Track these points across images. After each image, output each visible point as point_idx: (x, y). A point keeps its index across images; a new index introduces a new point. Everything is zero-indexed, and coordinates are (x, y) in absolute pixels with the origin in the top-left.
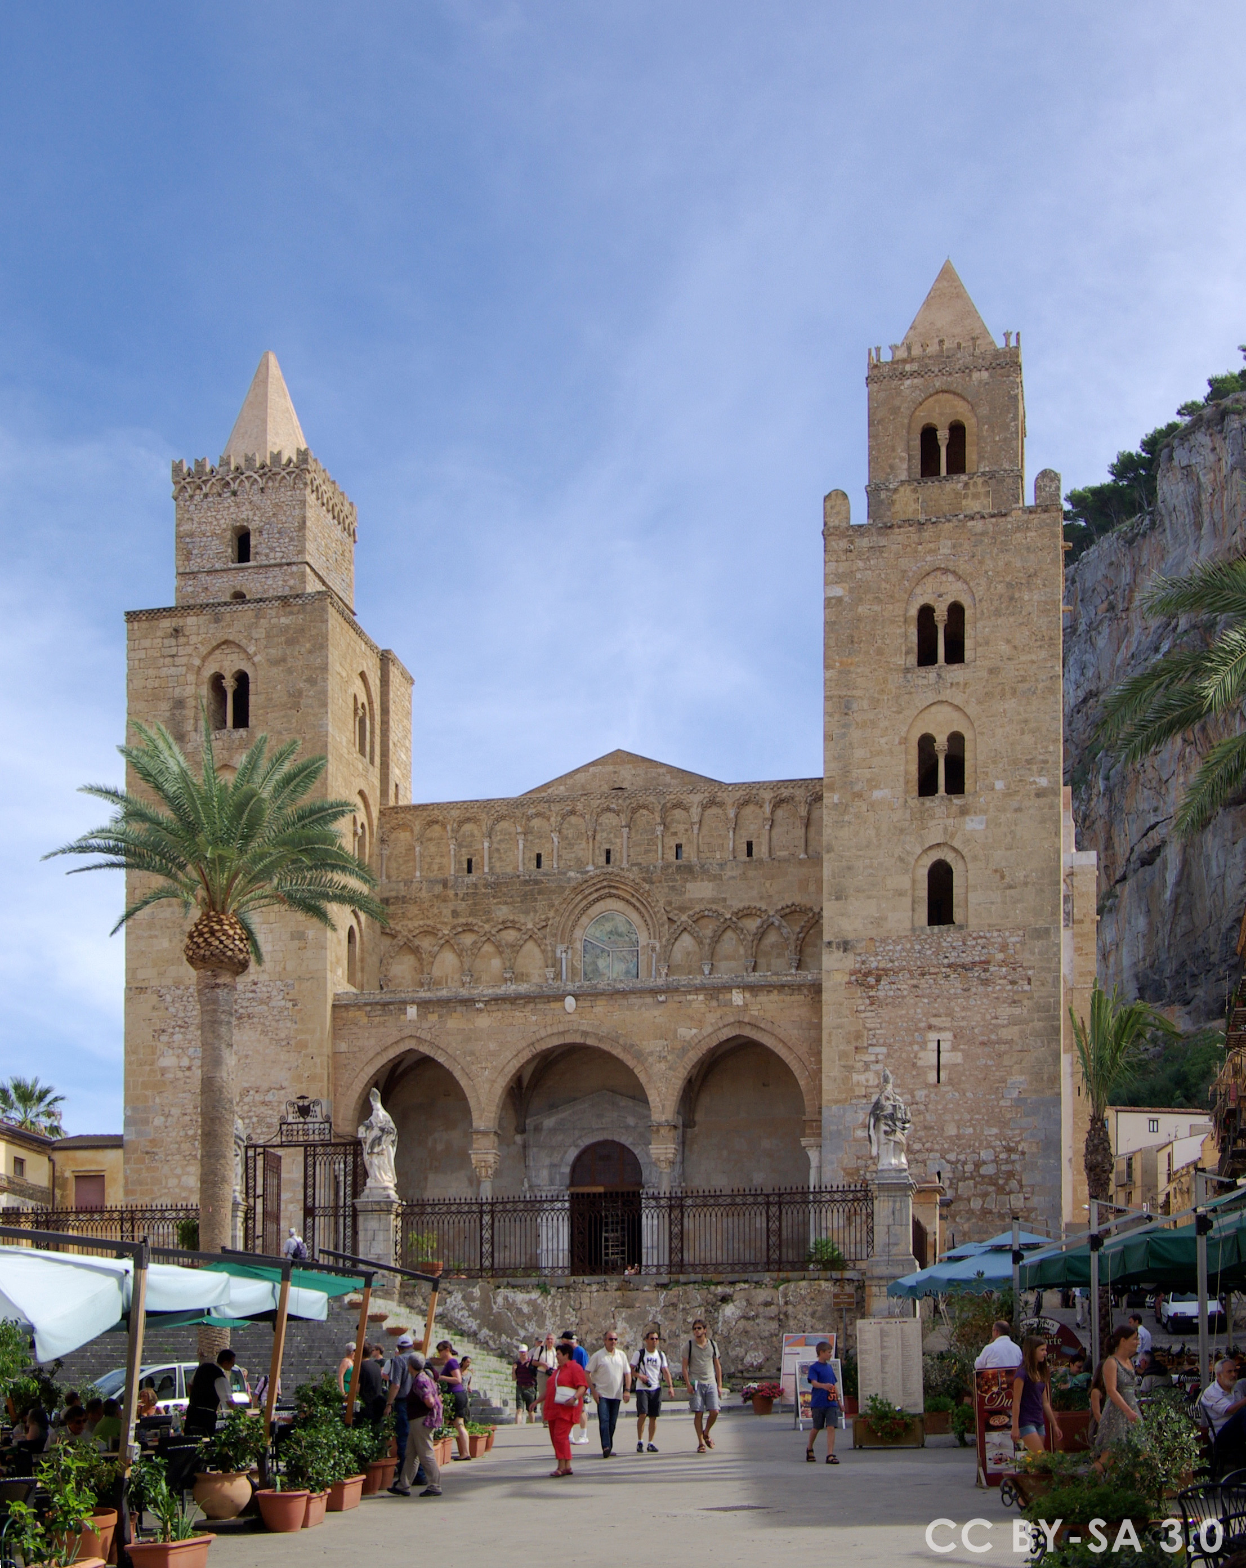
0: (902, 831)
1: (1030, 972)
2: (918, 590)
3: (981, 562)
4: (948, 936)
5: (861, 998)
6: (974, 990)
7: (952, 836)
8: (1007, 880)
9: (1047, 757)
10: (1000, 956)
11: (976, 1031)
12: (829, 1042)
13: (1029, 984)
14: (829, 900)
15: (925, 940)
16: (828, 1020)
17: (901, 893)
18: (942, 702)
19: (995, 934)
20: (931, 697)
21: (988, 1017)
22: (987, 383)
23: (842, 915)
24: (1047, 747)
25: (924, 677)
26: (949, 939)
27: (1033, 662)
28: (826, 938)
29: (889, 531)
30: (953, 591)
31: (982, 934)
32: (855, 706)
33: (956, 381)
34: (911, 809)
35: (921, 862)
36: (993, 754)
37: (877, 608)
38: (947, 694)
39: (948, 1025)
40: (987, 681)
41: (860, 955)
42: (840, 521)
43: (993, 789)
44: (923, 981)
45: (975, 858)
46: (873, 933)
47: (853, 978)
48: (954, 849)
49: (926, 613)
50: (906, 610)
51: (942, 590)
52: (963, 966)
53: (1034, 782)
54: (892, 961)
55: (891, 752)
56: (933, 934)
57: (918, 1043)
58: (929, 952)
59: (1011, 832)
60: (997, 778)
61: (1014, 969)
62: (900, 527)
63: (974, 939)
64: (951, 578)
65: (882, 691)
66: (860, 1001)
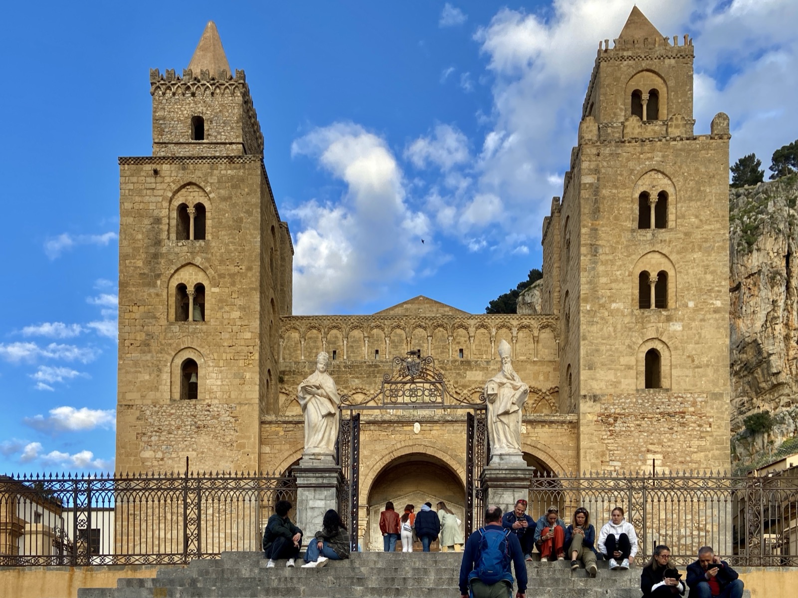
0: (630, 329)
1: (711, 420)
2: (640, 182)
3: (680, 167)
4: (660, 396)
5: (605, 430)
6: (675, 429)
7: (662, 334)
8: (696, 362)
9: (720, 289)
10: (692, 409)
11: (677, 454)
12: (585, 457)
13: (710, 427)
14: (585, 369)
15: (645, 397)
16: (584, 443)
17: (629, 367)
18: (654, 251)
19: (689, 395)
20: (649, 248)
21: (685, 446)
22: (674, 67)
23: (593, 379)
24: (721, 282)
25: (644, 236)
26: (660, 397)
27: (711, 230)
28: (582, 393)
29: (623, 144)
30: (663, 183)
31: (680, 395)
32: (600, 251)
33: (655, 65)
34: (636, 316)
35: (641, 350)
36: (687, 285)
37: (614, 191)
38: (658, 247)
39: (660, 450)
40: (683, 240)
41: (604, 404)
42: (592, 136)
43: (687, 306)
44: (643, 422)
45: (676, 348)
46: (612, 391)
47: (600, 418)
48: (663, 342)
49: (644, 196)
50: (632, 194)
51: (655, 183)
52: (669, 414)
53: (713, 304)
54: (625, 409)
55: (623, 280)
56: (650, 394)
57: (641, 460)
58: (647, 405)
59: (698, 333)
60: (690, 300)
61: (701, 417)
62: (629, 142)
63: (675, 398)
64: (660, 176)
65: (618, 242)
66: (604, 433)
